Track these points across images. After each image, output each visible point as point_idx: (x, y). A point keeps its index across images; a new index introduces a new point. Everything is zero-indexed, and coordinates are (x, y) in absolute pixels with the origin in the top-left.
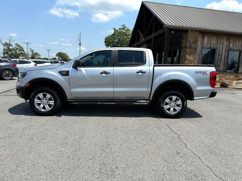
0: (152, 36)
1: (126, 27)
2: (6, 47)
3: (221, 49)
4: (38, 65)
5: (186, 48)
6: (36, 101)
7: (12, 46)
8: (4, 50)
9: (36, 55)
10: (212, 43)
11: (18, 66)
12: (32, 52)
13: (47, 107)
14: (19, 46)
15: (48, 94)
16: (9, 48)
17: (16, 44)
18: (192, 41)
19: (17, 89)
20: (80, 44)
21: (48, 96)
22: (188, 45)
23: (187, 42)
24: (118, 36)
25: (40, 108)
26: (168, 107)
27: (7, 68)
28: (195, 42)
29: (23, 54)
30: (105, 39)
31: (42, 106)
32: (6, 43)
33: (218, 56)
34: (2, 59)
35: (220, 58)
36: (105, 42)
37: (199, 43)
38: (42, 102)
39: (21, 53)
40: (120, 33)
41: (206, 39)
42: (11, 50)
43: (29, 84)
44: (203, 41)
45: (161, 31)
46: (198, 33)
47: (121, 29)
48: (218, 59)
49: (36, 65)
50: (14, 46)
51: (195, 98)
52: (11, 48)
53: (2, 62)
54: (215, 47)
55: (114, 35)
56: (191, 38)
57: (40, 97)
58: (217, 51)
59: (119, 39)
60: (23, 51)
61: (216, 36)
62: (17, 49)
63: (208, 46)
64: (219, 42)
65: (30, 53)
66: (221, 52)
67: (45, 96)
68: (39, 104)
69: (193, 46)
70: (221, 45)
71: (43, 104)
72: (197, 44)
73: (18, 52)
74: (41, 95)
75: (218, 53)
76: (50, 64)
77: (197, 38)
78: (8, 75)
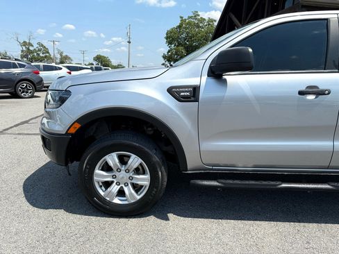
1: (199, 15)
2: (24, 48)
4: (73, 73)
6: (100, 175)
7: (32, 46)
8: (22, 51)
9: (66, 59)
11: (43, 74)
12: (61, 55)
13: (128, 190)
14: (42, 45)
15: (133, 156)
16: (28, 49)
17: (39, 43)
19: (43, 139)
20: (129, 42)
21: (135, 161)
24: (186, 28)
25: (110, 195)
27: (24, 77)
29: (48, 58)
30: (167, 34)
31: (115, 188)
32: (25, 42)
34: (16, 62)
36: (167, 38)
38: (114, 177)
39: (46, 57)
40: (189, 23)
42: (32, 52)
43: (78, 126)
47: (191, 17)
49: (70, 73)
50: (36, 46)
52: (31, 48)
53: (16, 67)
55: (180, 27)
57: (111, 164)
59: (188, 33)
60: (48, 52)
62: (40, 50)
65: (59, 56)
67: (123, 160)
68: (107, 185)
71: (118, 184)
73: (41, 55)
74: (112, 159)
76: (90, 71)
78: (25, 90)
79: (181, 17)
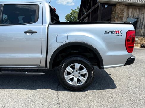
0: (90, 11)
3: (142, 18)
5: (115, 18)
10: (135, 13)
18: (119, 12)
22: (116, 16)
23: (115, 13)
26: (70, 77)
28: (122, 13)
30: (66, 17)
33: (140, 24)
35: (141, 25)
37: (125, 14)
40: (75, 12)
41: (130, 10)
44: (128, 12)
45: (96, 6)
46: (124, 6)
48: (140, 26)
51: (104, 67)
54: (137, 16)
56: (118, 9)
58: (139, 20)
61: (139, 8)
63: (132, 16)
64: (141, 13)
66: (142, 21)
69: (120, 16)
70: (142, 15)
72: (123, 15)
75: (140, 21)
77: (123, 10)
79: (72, 9)
